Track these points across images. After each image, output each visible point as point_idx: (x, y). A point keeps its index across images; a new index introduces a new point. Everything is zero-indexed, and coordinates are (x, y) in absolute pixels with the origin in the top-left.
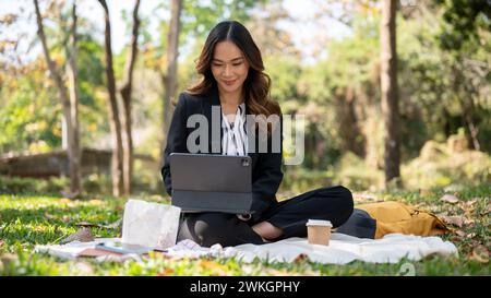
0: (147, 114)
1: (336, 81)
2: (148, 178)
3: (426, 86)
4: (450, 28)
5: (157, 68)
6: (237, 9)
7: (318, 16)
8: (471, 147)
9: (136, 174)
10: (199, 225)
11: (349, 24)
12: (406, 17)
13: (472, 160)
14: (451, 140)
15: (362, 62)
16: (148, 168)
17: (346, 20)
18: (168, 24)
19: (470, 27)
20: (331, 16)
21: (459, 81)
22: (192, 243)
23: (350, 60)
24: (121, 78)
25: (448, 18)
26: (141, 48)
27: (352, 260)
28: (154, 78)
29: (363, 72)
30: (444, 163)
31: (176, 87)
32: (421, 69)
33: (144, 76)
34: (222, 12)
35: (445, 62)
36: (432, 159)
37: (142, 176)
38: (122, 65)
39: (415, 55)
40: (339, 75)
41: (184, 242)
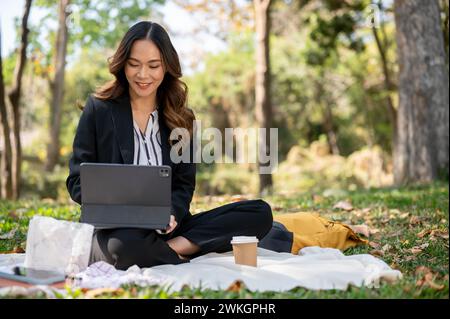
0: (34, 118)
1: (212, 91)
2: (35, 179)
3: (292, 97)
4: (315, 46)
5: (44, 75)
6: (122, 22)
7: (196, 31)
8: (331, 152)
9: (24, 175)
10: (112, 243)
11: (224, 39)
12: (277, 34)
13: (332, 164)
14: (315, 145)
15: (236, 74)
16: (34, 169)
17: (222, 35)
18: (56, 33)
19: (332, 45)
20: (207, 30)
21: (321, 93)
22: (106, 266)
23: (225, 72)
24: (10, 83)
25: (313, 37)
26: (29, 55)
27: (293, 286)
28: (42, 84)
29: (237, 84)
30: (308, 167)
31: (63, 93)
32: (289, 82)
33: (32, 83)
34: (107, 25)
35: (309, 76)
36: (298, 163)
37: (29, 177)
38: (12, 70)
39: (282, 70)
40: (215, 85)
41: (98, 264)
